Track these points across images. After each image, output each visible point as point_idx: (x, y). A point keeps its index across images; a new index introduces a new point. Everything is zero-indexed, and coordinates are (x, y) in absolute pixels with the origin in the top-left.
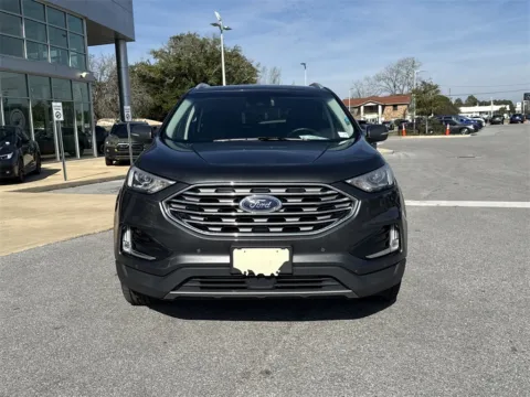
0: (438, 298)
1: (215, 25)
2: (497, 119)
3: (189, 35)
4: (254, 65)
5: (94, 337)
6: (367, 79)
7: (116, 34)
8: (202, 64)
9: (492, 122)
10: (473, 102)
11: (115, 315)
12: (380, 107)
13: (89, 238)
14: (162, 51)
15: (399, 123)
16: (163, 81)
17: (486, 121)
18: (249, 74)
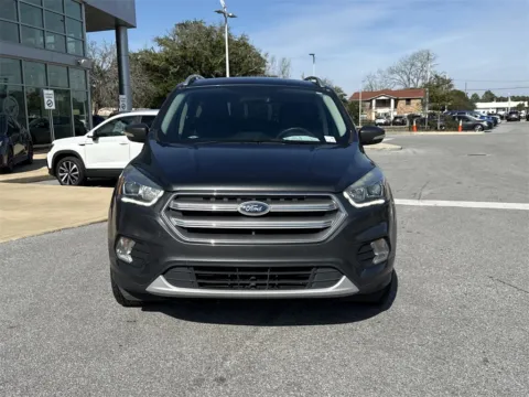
0: (416, 304)
1: (219, 12)
2: (514, 116)
3: (195, 23)
4: (262, 55)
5: (48, 338)
6: (380, 72)
7: (116, 19)
8: (207, 53)
9: (508, 119)
10: (490, 97)
11: (75, 315)
12: (392, 101)
13: (66, 232)
14: (167, 39)
15: (412, 117)
16: (167, 70)
17: (502, 117)
18: (256, 64)
